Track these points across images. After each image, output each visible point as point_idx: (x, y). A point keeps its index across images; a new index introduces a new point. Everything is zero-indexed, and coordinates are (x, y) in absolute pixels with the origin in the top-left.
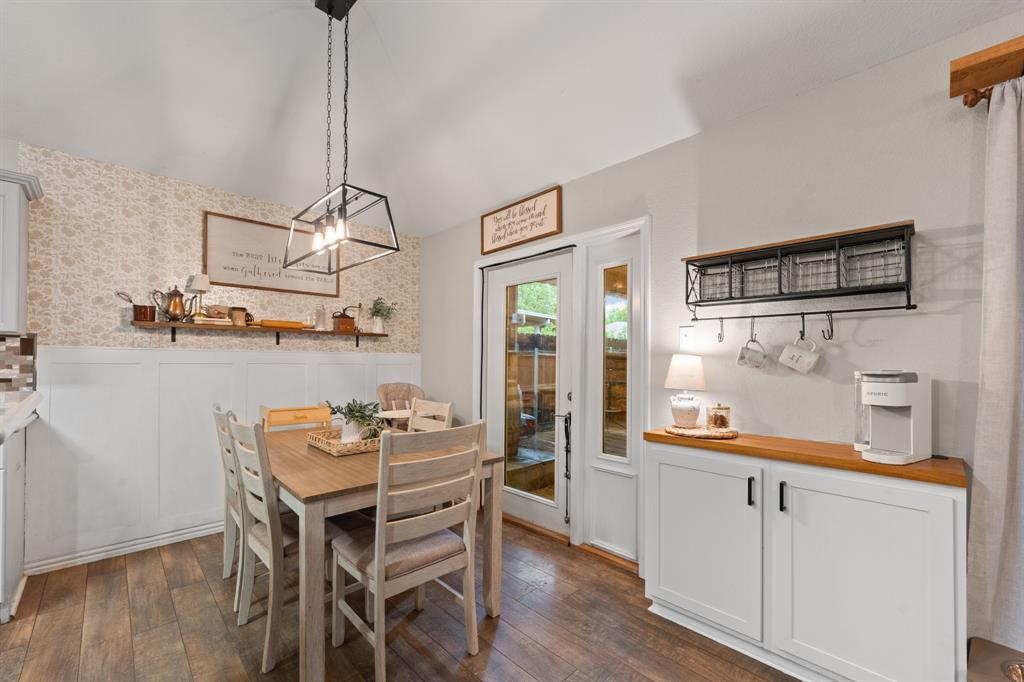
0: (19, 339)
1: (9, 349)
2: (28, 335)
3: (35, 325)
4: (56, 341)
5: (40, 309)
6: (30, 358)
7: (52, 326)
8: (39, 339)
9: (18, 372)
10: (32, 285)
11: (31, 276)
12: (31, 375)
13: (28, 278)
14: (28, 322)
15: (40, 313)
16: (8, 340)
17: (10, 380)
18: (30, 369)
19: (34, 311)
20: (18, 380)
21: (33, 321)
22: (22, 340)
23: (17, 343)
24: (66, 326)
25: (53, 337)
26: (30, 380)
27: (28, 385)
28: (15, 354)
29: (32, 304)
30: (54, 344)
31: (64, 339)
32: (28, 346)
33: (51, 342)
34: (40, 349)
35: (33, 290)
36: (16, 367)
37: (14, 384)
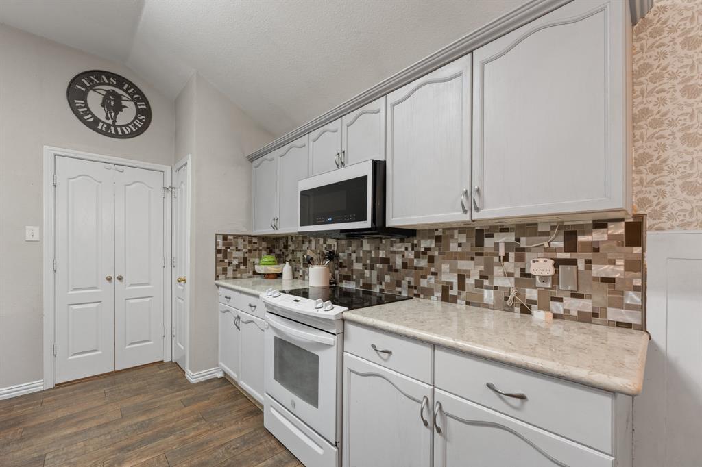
0: (623, 224)
1: (612, 238)
2: (634, 216)
3: (644, 202)
4: (675, 224)
5: (651, 176)
6: (637, 250)
7: (668, 200)
8: (649, 222)
9: (622, 269)
10: (639, 144)
11: (637, 132)
12: (639, 274)
13: (634, 136)
14: (634, 200)
15: (651, 182)
16: (611, 226)
17: (612, 280)
18: (637, 266)
19: (641, 182)
20: (623, 281)
21: (641, 196)
22: (627, 224)
23: (620, 230)
24: (691, 198)
25: (671, 217)
26: (638, 282)
27: (636, 289)
28: (619, 245)
29: (640, 172)
30: (672, 228)
31: (688, 219)
32: (635, 233)
33: (667, 225)
34: (651, 237)
35: (641, 151)
36: (620, 262)
37: (618, 286)
